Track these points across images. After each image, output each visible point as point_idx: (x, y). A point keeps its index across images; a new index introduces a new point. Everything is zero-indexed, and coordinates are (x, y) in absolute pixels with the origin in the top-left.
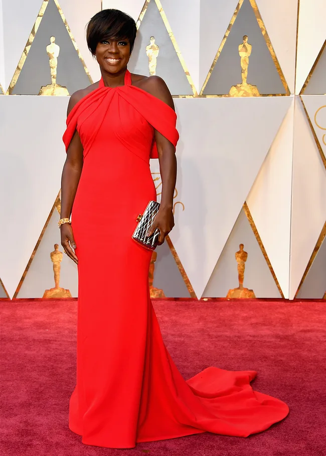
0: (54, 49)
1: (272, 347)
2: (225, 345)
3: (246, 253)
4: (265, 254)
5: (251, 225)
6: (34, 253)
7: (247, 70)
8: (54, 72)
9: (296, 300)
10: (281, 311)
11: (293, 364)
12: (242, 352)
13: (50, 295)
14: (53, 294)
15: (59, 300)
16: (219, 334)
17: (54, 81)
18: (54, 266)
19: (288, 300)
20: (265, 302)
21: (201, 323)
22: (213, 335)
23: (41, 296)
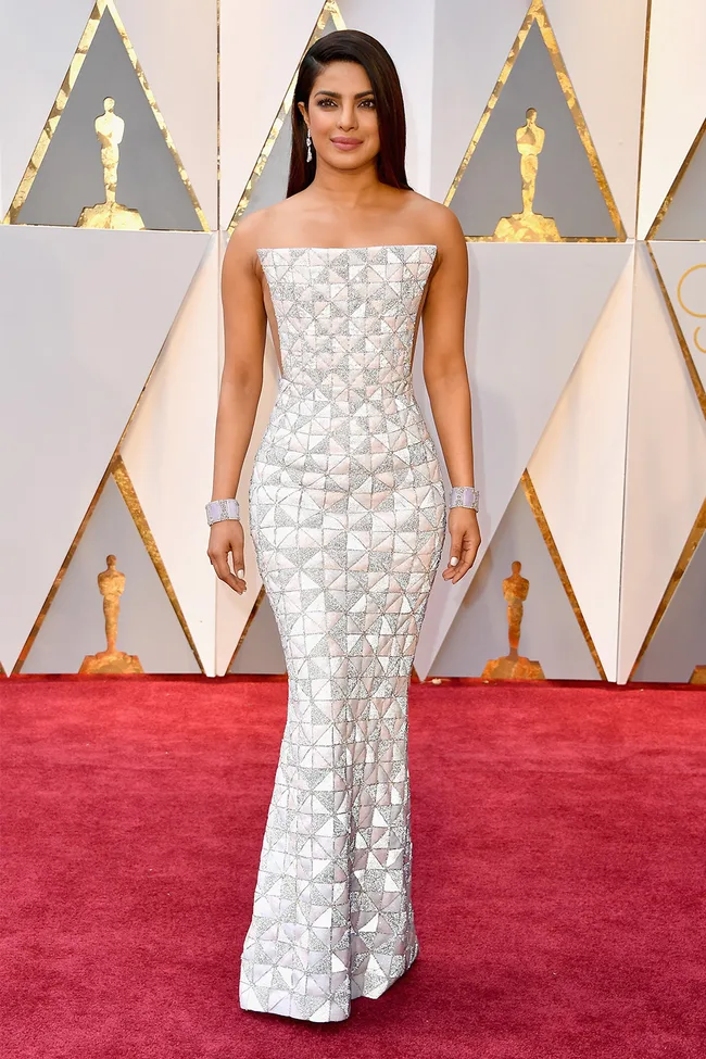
0: (111, 127)
1: (579, 788)
2: (477, 780)
3: (527, 581)
4: (567, 585)
5: (538, 520)
6: (60, 576)
7: (533, 183)
8: (111, 176)
9: (631, 685)
10: (599, 708)
11: (621, 824)
12: (514, 796)
13: (95, 667)
14: (101, 665)
15: (114, 678)
16: (465, 756)
17: (111, 196)
18: (106, 604)
19: (614, 685)
20: (565, 689)
21: (425, 733)
22: (450, 758)
23: (74, 670)
